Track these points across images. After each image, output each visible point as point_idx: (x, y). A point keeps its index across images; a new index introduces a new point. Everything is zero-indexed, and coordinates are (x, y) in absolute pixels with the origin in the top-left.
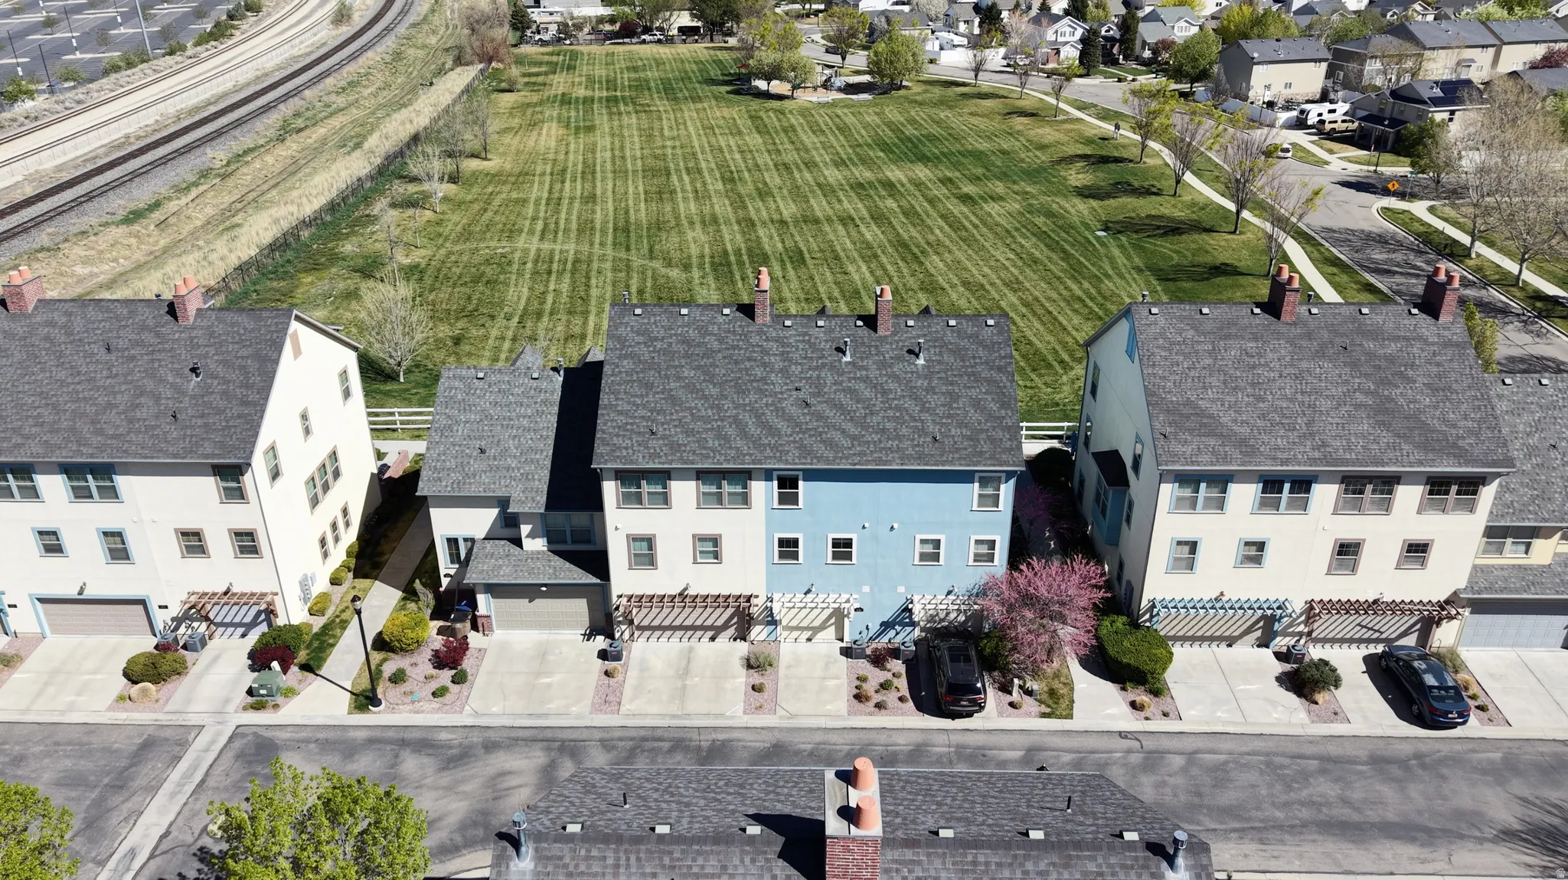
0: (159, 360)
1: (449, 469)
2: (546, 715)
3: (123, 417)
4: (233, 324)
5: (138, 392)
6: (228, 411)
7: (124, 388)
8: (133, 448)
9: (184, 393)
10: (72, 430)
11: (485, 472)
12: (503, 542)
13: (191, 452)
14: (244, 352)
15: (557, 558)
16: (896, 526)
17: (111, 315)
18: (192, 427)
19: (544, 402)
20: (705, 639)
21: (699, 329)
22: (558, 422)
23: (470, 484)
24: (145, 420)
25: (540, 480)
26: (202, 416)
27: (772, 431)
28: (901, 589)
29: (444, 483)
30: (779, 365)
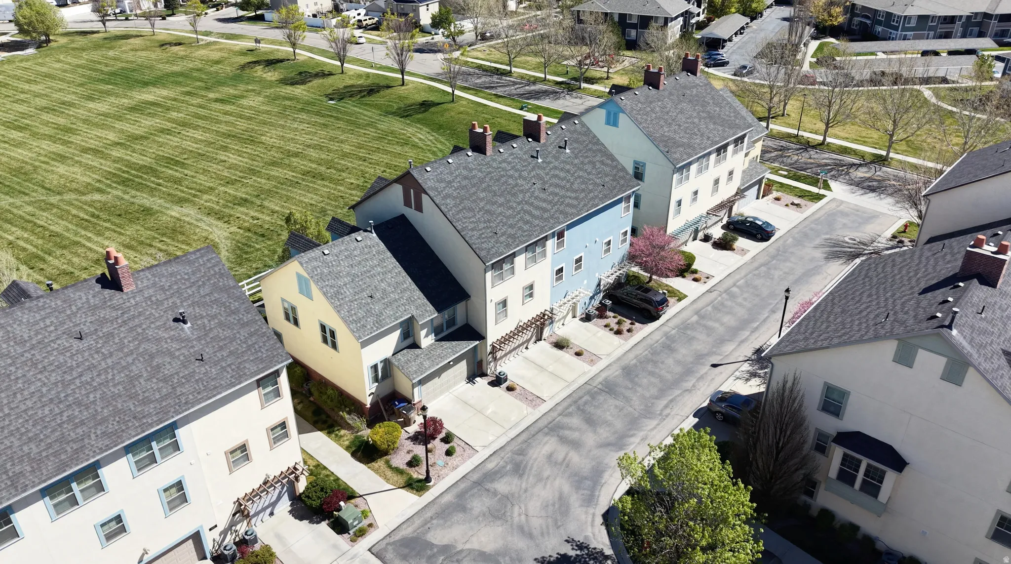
0: (140, 326)
1: (363, 317)
2: (516, 425)
3: (155, 380)
4: (171, 275)
5: (147, 357)
6: (238, 336)
7: (130, 359)
8: (191, 397)
9: (188, 340)
10: (117, 412)
11: (385, 308)
12: (405, 351)
13: (240, 376)
14: (206, 290)
15: (443, 343)
16: (597, 239)
17: (48, 311)
18: (223, 359)
19: (378, 253)
20: (524, 350)
21: (465, 168)
22: (398, 261)
23: (384, 319)
24: (177, 373)
25: (419, 298)
26: (221, 348)
27: (545, 210)
28: (597, 275)
29: (369, 327)
30: (517, 175)
